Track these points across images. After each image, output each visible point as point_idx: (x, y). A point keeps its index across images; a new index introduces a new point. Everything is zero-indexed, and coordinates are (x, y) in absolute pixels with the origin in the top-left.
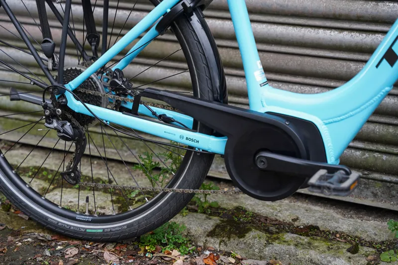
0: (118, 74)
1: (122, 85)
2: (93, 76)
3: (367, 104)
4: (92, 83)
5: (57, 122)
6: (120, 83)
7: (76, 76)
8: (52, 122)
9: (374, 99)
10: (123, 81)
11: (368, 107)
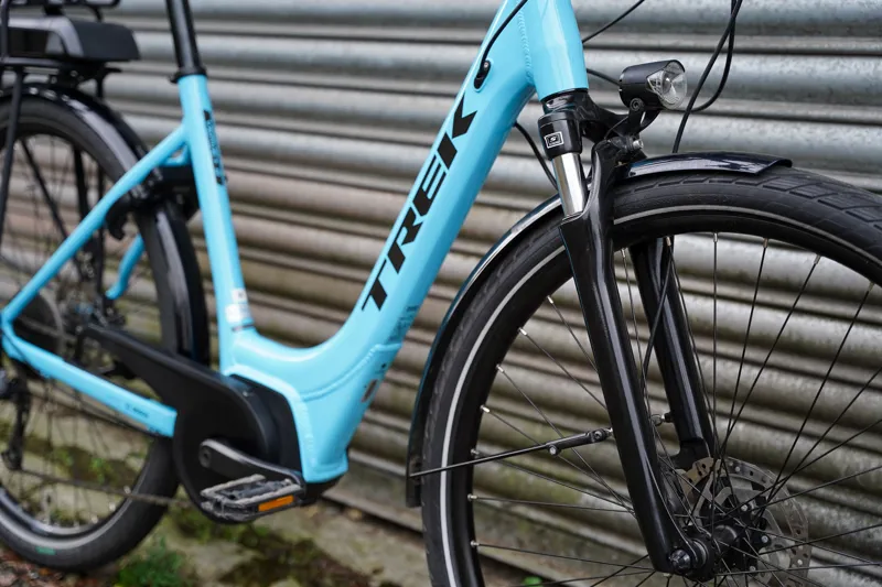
3: (353, 371)
9: (358, 366)
11: (352, 377)
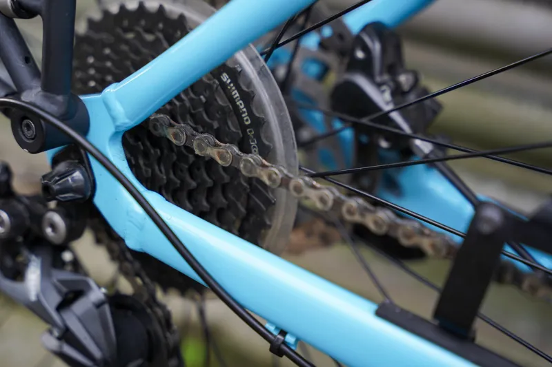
0: (376, 47)
1: (396, 116)
2: (241, 57)
4: (236, 94)
5: (45, 274)
6: (382, 99)
7: (156, 50)
8: (25, 265)
10: (398, 92)
